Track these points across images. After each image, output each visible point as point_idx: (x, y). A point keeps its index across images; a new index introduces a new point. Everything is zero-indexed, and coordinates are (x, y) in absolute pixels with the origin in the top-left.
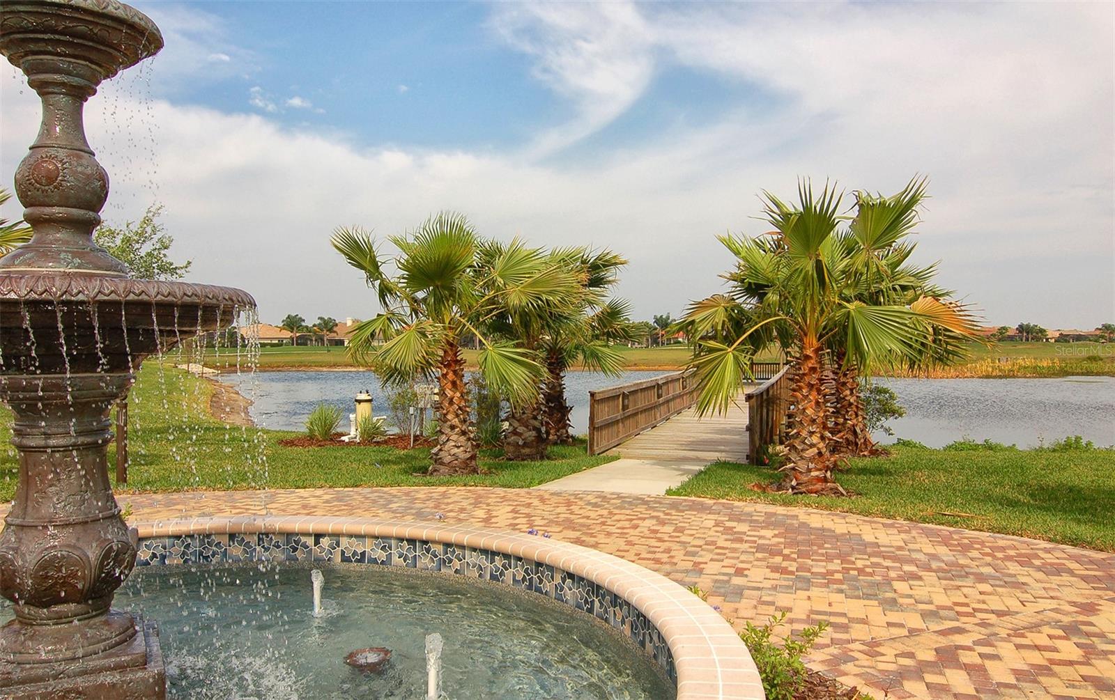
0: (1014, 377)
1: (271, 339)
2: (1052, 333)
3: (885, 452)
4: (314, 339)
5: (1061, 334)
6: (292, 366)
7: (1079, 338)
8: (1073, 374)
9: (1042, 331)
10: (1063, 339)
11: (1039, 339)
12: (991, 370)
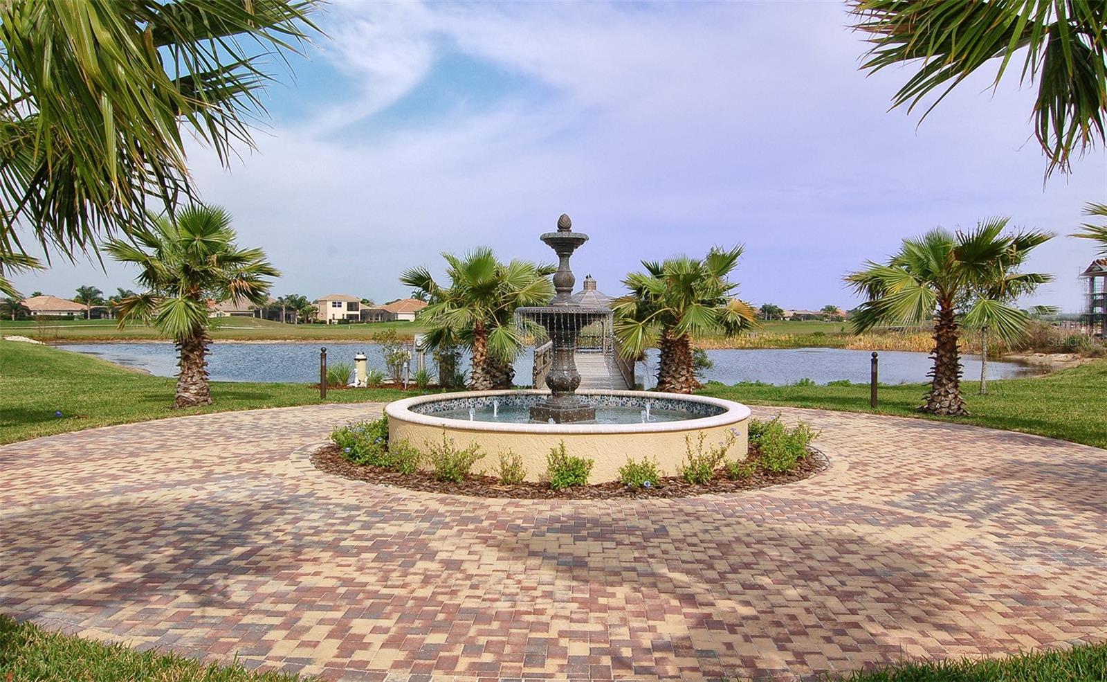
0: (761, 348)
1: (60, 311)
2: (788, 313)
3: (703, 387)
4: (110, 312)
5: (795, 314)
6: (122, 339)
7: (808, 317)
8: (804, 346)
9: (780, 311)
10: (796, 318)
11: (778, 318)
12: (744, 342)
